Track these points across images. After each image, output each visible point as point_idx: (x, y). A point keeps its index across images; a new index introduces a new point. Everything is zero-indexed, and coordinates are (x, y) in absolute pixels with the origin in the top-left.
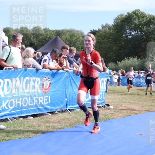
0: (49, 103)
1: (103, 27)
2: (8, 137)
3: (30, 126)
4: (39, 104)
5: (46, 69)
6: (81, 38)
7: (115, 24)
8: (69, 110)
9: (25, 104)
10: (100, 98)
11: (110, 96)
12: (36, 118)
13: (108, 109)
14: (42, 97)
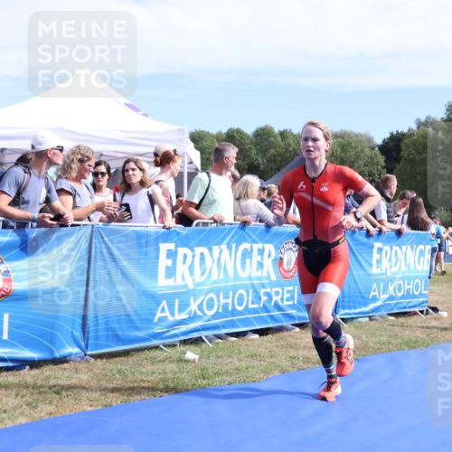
0: (296, 302)
1: (420, 124)
2: (204, 378)
3: (252, 356)
4: (273, 304)
5: (288, 223)
6: (367, 150)
7: (448, 115)
8: (343, 319)
9: (240, 304)
10: (417, 293)
11: (441, 287)
12: (265, 338)
13: (435, 319)
14: (279, 289)
